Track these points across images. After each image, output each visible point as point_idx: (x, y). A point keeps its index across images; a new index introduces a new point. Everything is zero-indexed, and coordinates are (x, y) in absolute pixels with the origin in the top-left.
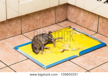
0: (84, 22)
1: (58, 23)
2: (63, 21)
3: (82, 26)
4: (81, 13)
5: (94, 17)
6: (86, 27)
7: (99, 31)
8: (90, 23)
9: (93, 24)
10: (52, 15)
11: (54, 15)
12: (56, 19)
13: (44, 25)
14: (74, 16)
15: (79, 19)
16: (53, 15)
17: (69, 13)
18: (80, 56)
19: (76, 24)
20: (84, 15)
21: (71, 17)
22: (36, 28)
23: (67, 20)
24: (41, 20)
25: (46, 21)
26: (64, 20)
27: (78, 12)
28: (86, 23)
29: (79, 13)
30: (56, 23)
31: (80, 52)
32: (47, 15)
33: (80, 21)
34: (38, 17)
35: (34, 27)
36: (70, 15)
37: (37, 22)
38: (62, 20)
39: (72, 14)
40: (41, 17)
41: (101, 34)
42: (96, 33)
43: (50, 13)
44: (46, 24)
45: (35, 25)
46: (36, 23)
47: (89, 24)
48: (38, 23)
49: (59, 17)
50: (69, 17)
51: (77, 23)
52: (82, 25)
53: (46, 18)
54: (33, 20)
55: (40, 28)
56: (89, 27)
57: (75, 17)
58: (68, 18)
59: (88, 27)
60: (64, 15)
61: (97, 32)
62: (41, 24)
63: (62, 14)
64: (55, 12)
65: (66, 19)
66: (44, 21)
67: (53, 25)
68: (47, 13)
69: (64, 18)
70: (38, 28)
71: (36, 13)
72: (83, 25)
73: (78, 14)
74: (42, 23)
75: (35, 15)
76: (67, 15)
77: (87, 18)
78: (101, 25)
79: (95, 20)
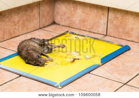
0: (84, 22)
1: (43, 28)
2: (49, 25)
3: (80, 29)
4: (78, 10)
5: (99, 13)
6: (87, 30)
7: (110, 32)
8: (93, 23)
9: (99, 23)
10: (34, 15)
11: (38, 16)
12: (40, 21)
13: (25, 31)
14: (66, 16)
15: (74, 19)
16: (36, 15)
17: (58, 13)
18: (102, 65)
19: (69, 27)
20: (83, 12)
21: (61, 18)
22: (13, 35)
23: (54, 23)
24: (21, 22)
25: (28, 25)
26: (50, 23)
27: (72, 9)
28: (86, 23)
29: (74, 10)
30: (40, 28)
31: (101, 59)
32: (28, 15)
33: (77, 22)
34: (16, 18)
35: (11, 34)
36: (59, 16)
37: (15, 25)
38: (47, 24)
39: (63, 13)
40: (20, 17)
41: (112, 36)
42: (104, 36)
43: (32, 12)
44: (27, 28)
45: (12, 31)
46: (14, 27)
47: (91, 25)
48: (17, 27)
49: (44, 19)
50: (58, 19)
51: (71, 26)
52: (80, 27)
53: (27, 20)
54: (10, 23)
55: (19, 36)
56: (92, 29)
57: (68, 18)
58: (56, 21)
59: (90, 29)
60: (51, 16)
61: (105, 34)
62: (20, 28)
63: (48, 14)
64: (38, 10)
65: (52, 22)
66: (24, 25)
67: (36, 30)
68: (29, 11)
69: (51, 21)
70: (17, 35)
71: (13, 11)
72: (82, 26)
73: (73, 12)
74: (22, 27)
75: (11, 15)
76: (54, 17)
77: (88, 16)
78: (112, 22)
79: (102, 17)
